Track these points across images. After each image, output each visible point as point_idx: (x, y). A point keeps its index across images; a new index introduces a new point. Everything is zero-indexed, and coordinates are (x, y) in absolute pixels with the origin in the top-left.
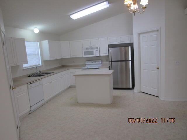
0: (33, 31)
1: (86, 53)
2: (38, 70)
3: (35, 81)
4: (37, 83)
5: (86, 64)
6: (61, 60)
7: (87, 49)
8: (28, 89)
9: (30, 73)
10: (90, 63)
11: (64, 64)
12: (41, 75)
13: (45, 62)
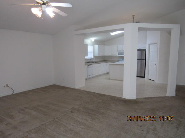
0: (91, 40)
1: (119, 54)
2: (91, 61)
3: (90, 65)
4: (91, 66)
5: (119, 60)
6: (104, 56)
7: (120, 51)
8: (87, 68)
9: (88, 61)
10: (121, 60)
11: (105, 59)
12: (92, 63)
13: (95, 57)
